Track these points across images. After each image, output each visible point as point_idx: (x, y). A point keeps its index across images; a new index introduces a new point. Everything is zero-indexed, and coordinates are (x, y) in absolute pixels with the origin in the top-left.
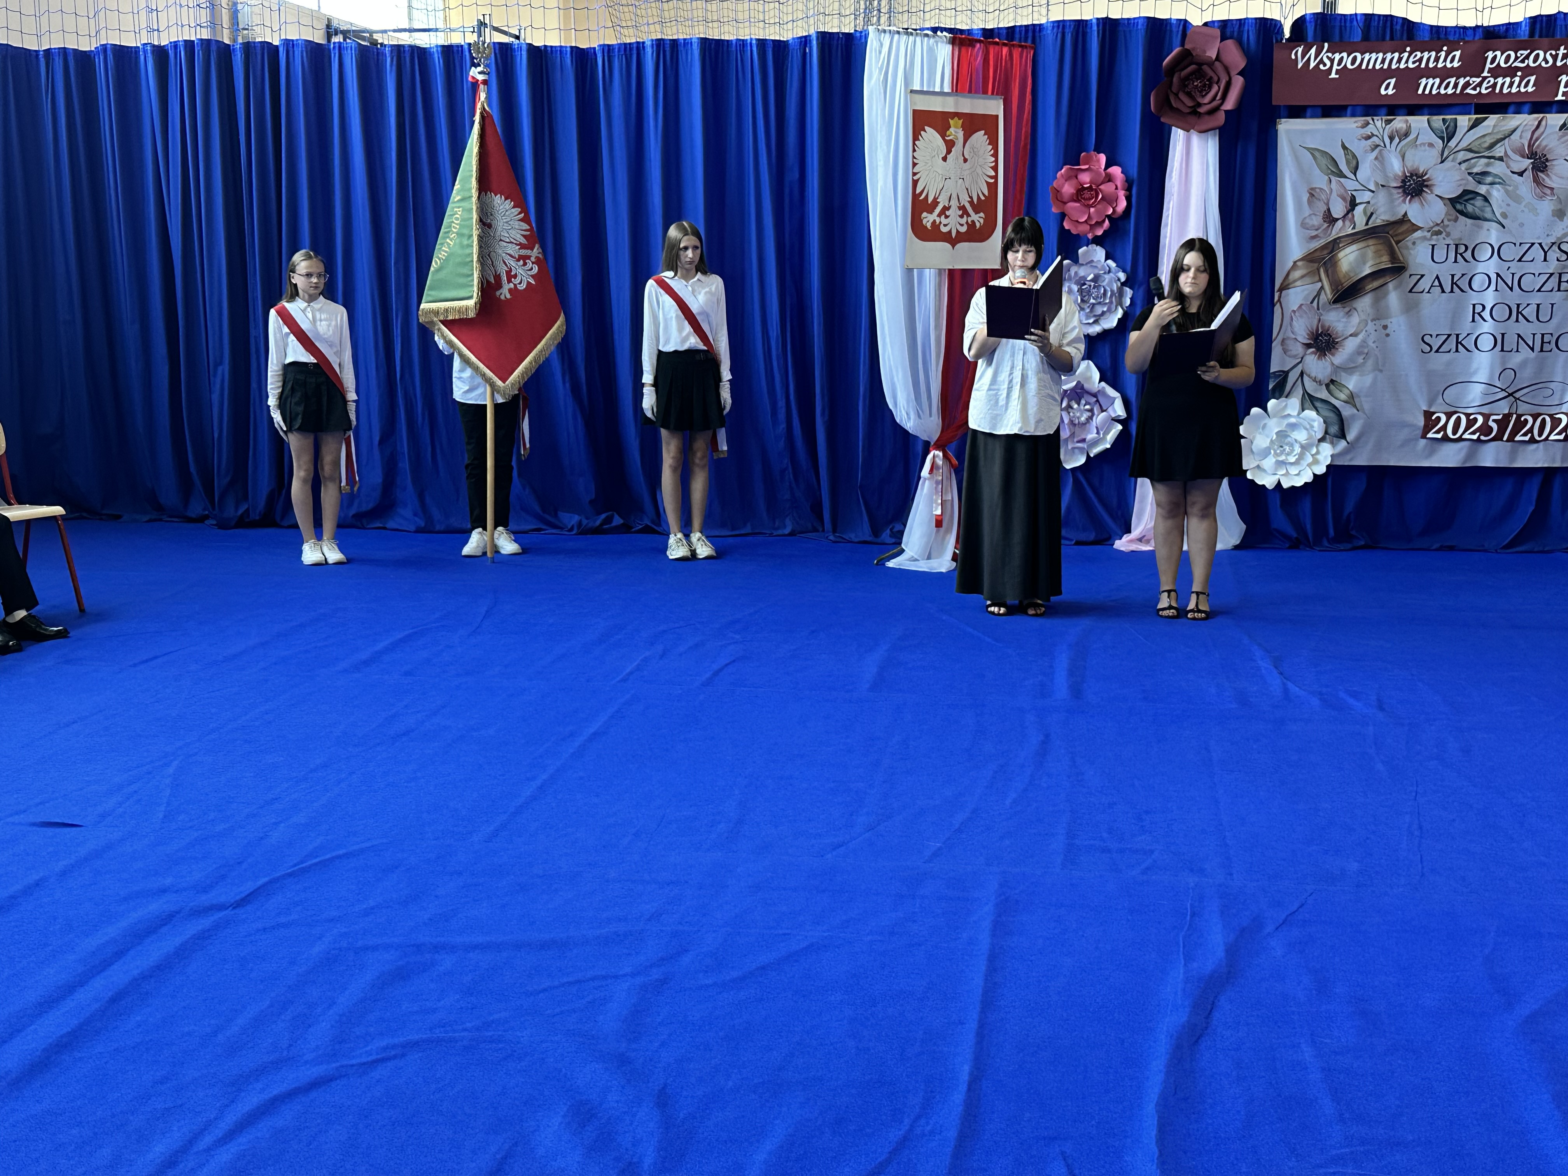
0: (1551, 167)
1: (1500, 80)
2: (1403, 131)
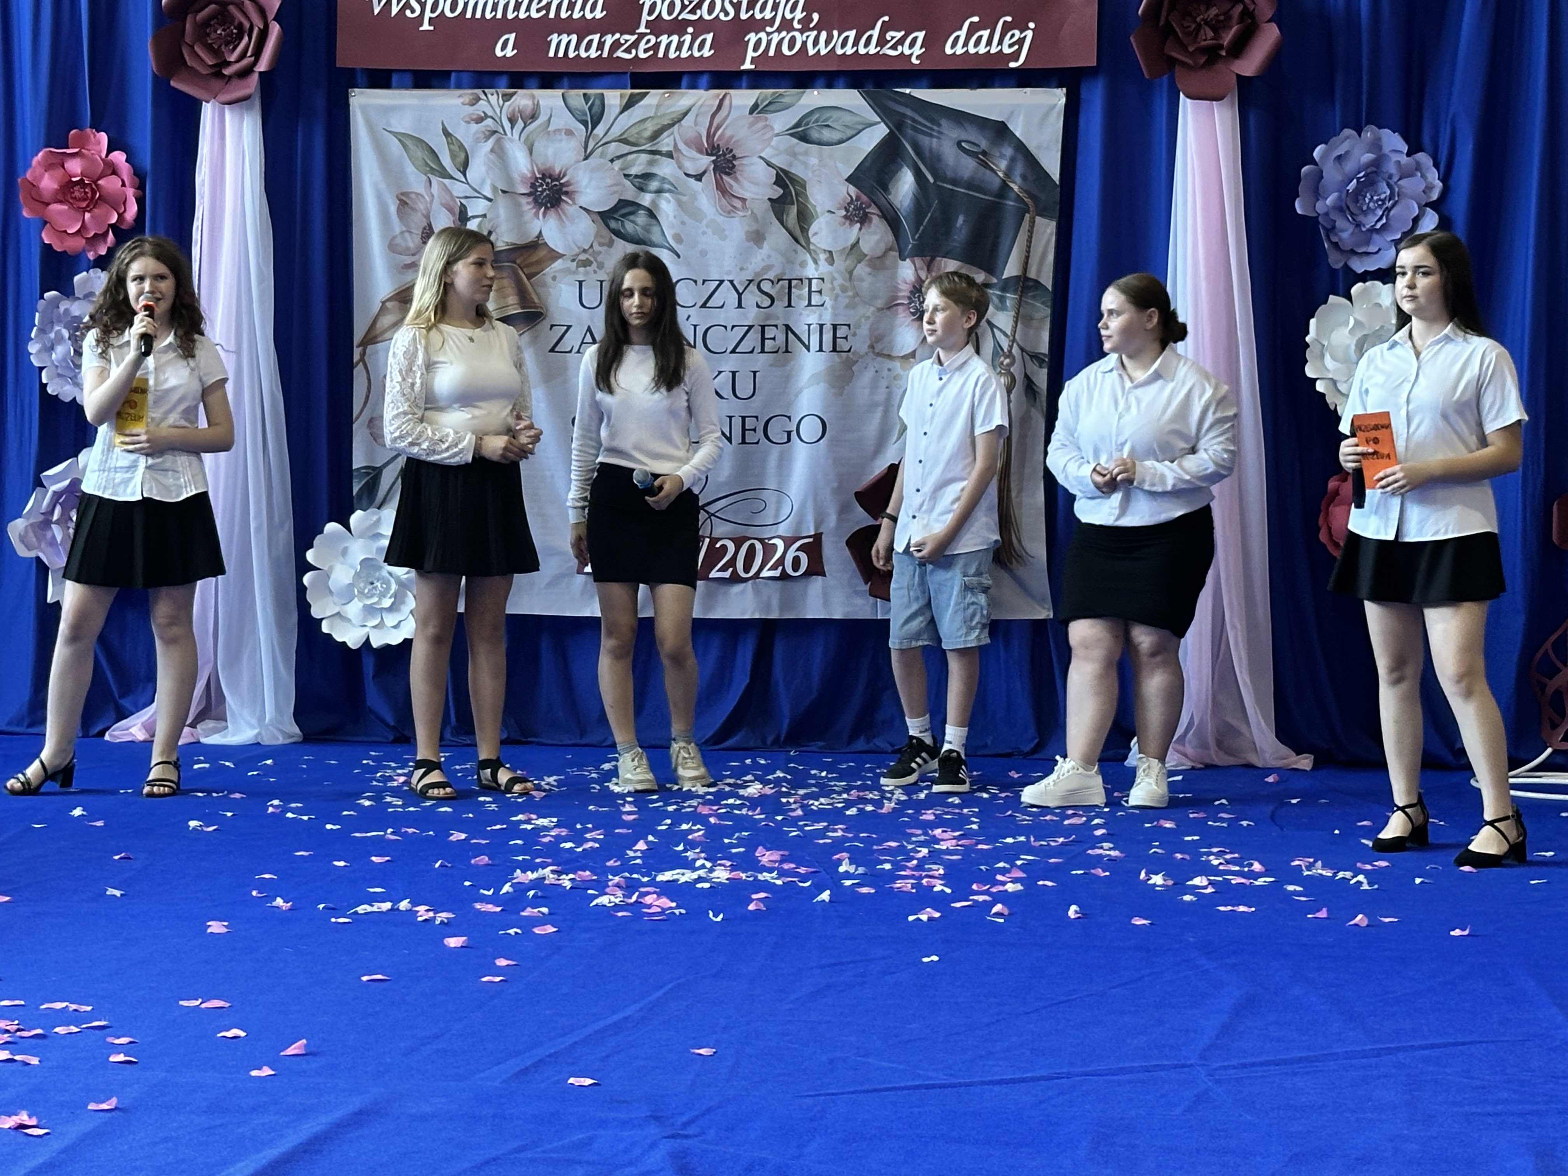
0: (740, 168)
1: (664, 39)
2: (528, 112)
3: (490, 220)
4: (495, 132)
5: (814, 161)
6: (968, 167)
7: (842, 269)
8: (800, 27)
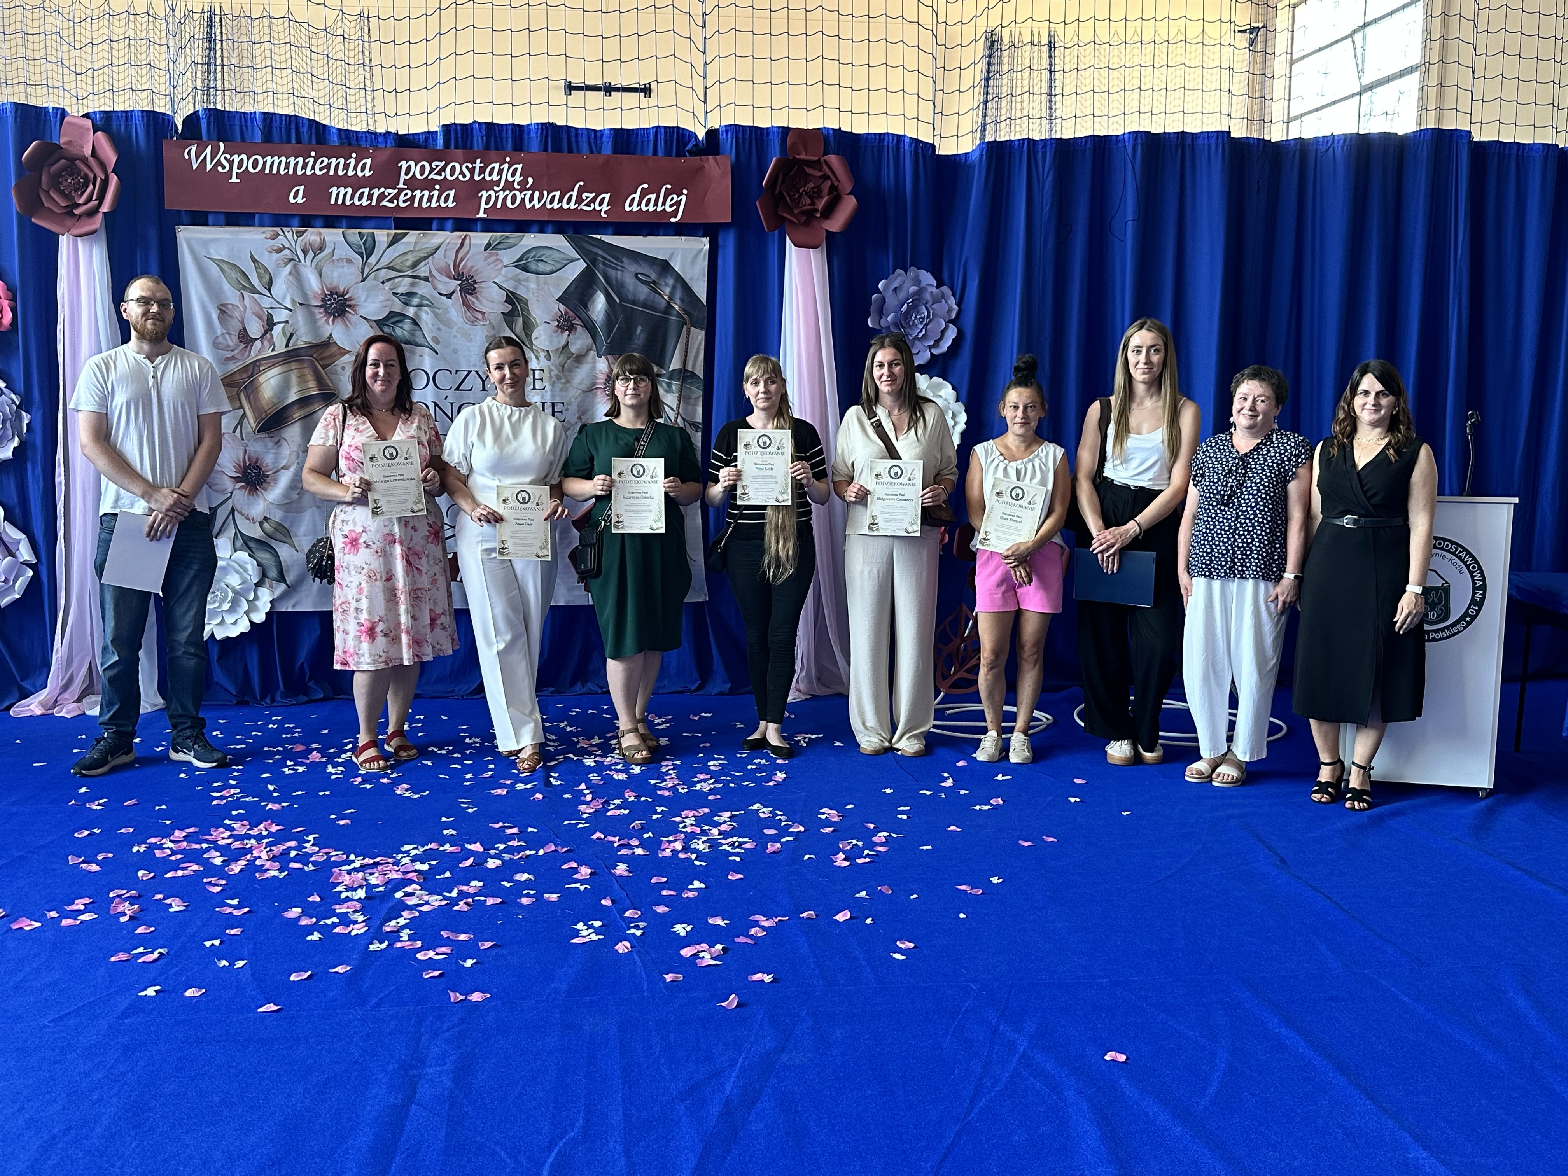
0: (480, 290)
1: (418, 193)
2: (317, 245)
3: (291, 326)
4: (292, 259)
5: (533, 286)
6: (643, 291)
7: (557, 363)
8: (519, 187)
